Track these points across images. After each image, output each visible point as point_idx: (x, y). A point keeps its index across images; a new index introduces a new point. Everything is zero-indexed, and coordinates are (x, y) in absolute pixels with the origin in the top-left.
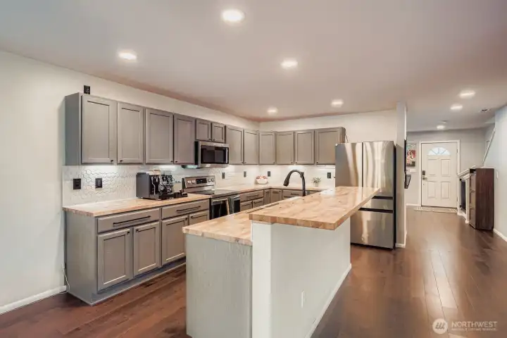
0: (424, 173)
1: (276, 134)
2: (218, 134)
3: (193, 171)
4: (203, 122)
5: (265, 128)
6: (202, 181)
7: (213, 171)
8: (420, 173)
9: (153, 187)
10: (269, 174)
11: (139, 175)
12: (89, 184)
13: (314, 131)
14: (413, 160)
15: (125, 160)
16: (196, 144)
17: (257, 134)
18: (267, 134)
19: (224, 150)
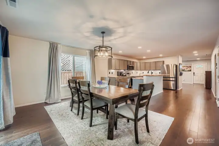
0: (194, 73)
1: (145, 63)
2: (132, 63)
3: (127, 71)
4: (129, 61)
5: (142, 61)
6: (128, 74)
7: (130, 72)
8: (193, 73)
9: (120, 74)
10: (143, 73)
11: (117, 72)
12: (111, 73)
13: (156, 62)
14: (190, 69)
15: (117, 69)
16: (128, 65)
17: (140, 63)
18: (143, 63)
19: (133, 67)
